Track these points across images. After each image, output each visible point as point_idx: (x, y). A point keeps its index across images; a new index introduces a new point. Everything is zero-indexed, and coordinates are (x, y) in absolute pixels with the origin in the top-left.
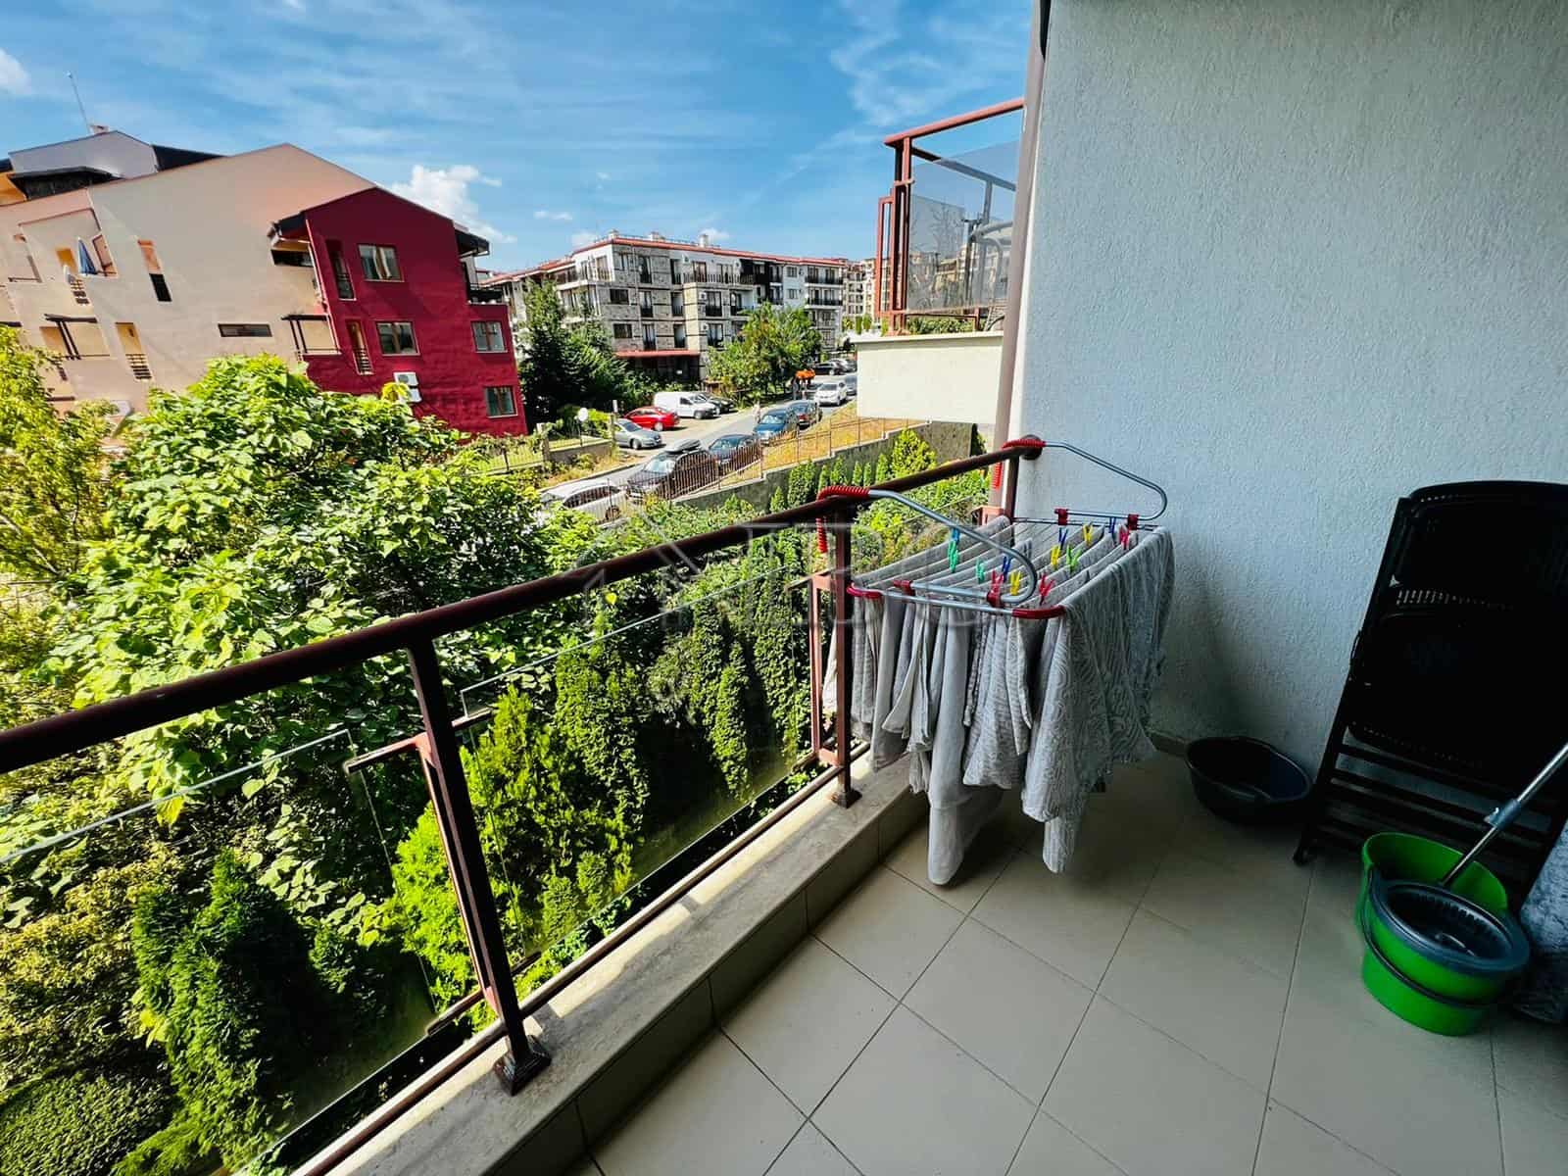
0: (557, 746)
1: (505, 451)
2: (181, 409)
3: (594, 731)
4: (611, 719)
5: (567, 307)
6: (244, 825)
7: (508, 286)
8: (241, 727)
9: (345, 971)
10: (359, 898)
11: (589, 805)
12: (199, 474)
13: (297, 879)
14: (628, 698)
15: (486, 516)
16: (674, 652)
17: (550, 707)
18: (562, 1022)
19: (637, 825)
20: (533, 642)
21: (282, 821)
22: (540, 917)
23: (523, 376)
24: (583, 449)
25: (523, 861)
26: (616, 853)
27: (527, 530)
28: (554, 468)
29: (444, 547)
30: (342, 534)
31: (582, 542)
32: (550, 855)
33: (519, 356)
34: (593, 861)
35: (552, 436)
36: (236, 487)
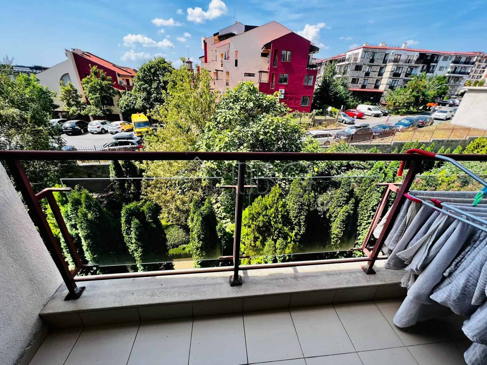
0: (284, 206)
1: (301, 117)
2: (230, 93)
3: (296, 206)
4: (301, 205)
5: (338, 71)
6: (215, 193)
7: (321, 64)
8: (220, 171)
9: (221, 234)
10: (229, 220)
11: (287, 226)
12: (229, 110)
13: (220, 209)
14: (309, 201)
15: (288, 135)
16: (330, 193)
17: (286, 194)
18: (248, 277)
19: (298, 239)
20: (288, 175)
21: (221, 195)
22: (264, 248)
23: (315, 94)
24: (325, 120)
25: (265, 231)
26: (289, 243)
27: (299, 142)
28: (314, 124)
29: (274, 141)
30: (253, 131)
31: (313, 149)
32: (272, 234)
33: (316, 87)
34: (282, 241)
35: (317, 114)
36: (235, 114)
